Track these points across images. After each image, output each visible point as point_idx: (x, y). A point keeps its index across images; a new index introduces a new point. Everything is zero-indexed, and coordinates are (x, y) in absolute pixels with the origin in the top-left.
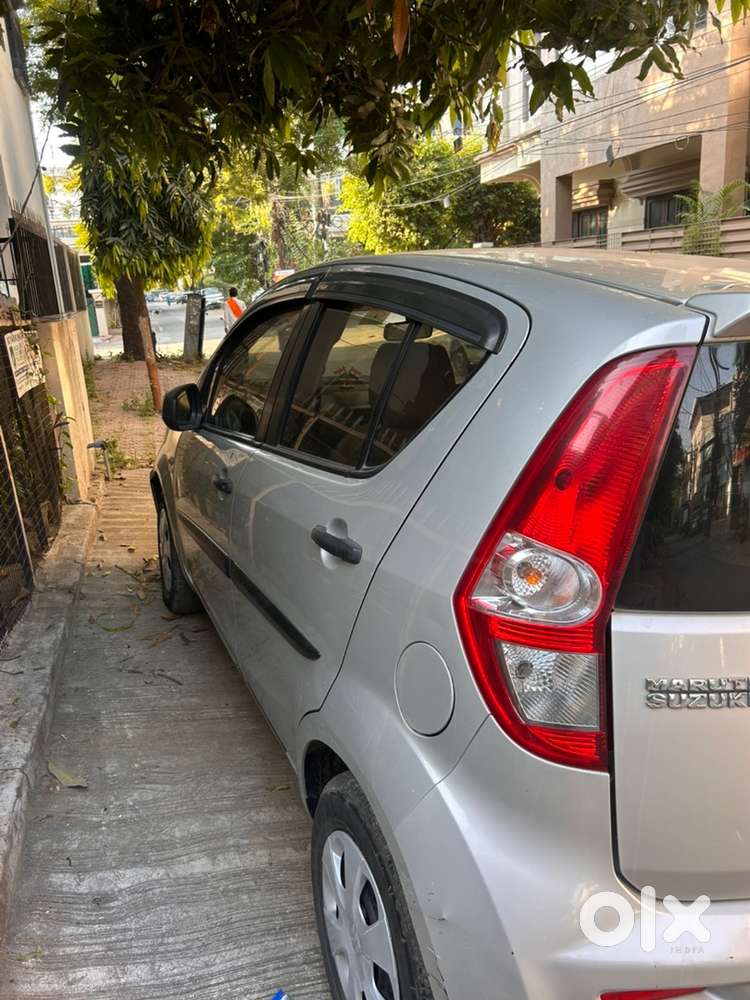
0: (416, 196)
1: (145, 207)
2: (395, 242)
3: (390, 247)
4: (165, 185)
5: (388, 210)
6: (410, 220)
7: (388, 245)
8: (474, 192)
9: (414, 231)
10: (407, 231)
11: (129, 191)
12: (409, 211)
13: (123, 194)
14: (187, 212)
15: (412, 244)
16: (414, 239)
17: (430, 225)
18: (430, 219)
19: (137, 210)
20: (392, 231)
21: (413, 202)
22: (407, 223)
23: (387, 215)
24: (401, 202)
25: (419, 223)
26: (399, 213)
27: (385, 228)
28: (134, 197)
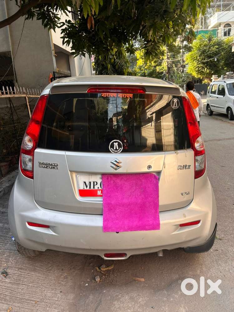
0: (209, 57)
1: (109, 66)
2: (202, 73)
3: (200, 75)
4: (115, 60)
5: (200, 63)
6: (207, 65)
7: (199, 74)
8: (232, 55)
9: (208, 69)
10: (206, 69)
11: (105, 62)
12: (207, 62)
13: (104, 63)
14: (120, 67)
15: (207, 73)
16: (208, 71)
17: (214, 67)
18: (214, 65)
19: (107, 67)
20: (201, 69)
21: (208, 59)
22: (206, 67)
23: (199, 64)
24: (205, 59)
25: (210, 66)
26: (203, 63)
27: (199, 68)
28: (106, 64)
